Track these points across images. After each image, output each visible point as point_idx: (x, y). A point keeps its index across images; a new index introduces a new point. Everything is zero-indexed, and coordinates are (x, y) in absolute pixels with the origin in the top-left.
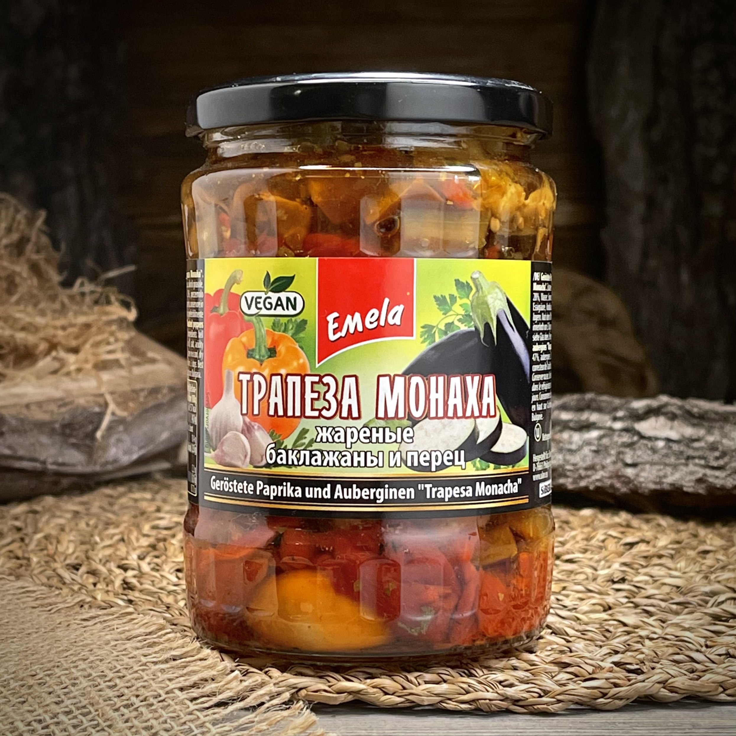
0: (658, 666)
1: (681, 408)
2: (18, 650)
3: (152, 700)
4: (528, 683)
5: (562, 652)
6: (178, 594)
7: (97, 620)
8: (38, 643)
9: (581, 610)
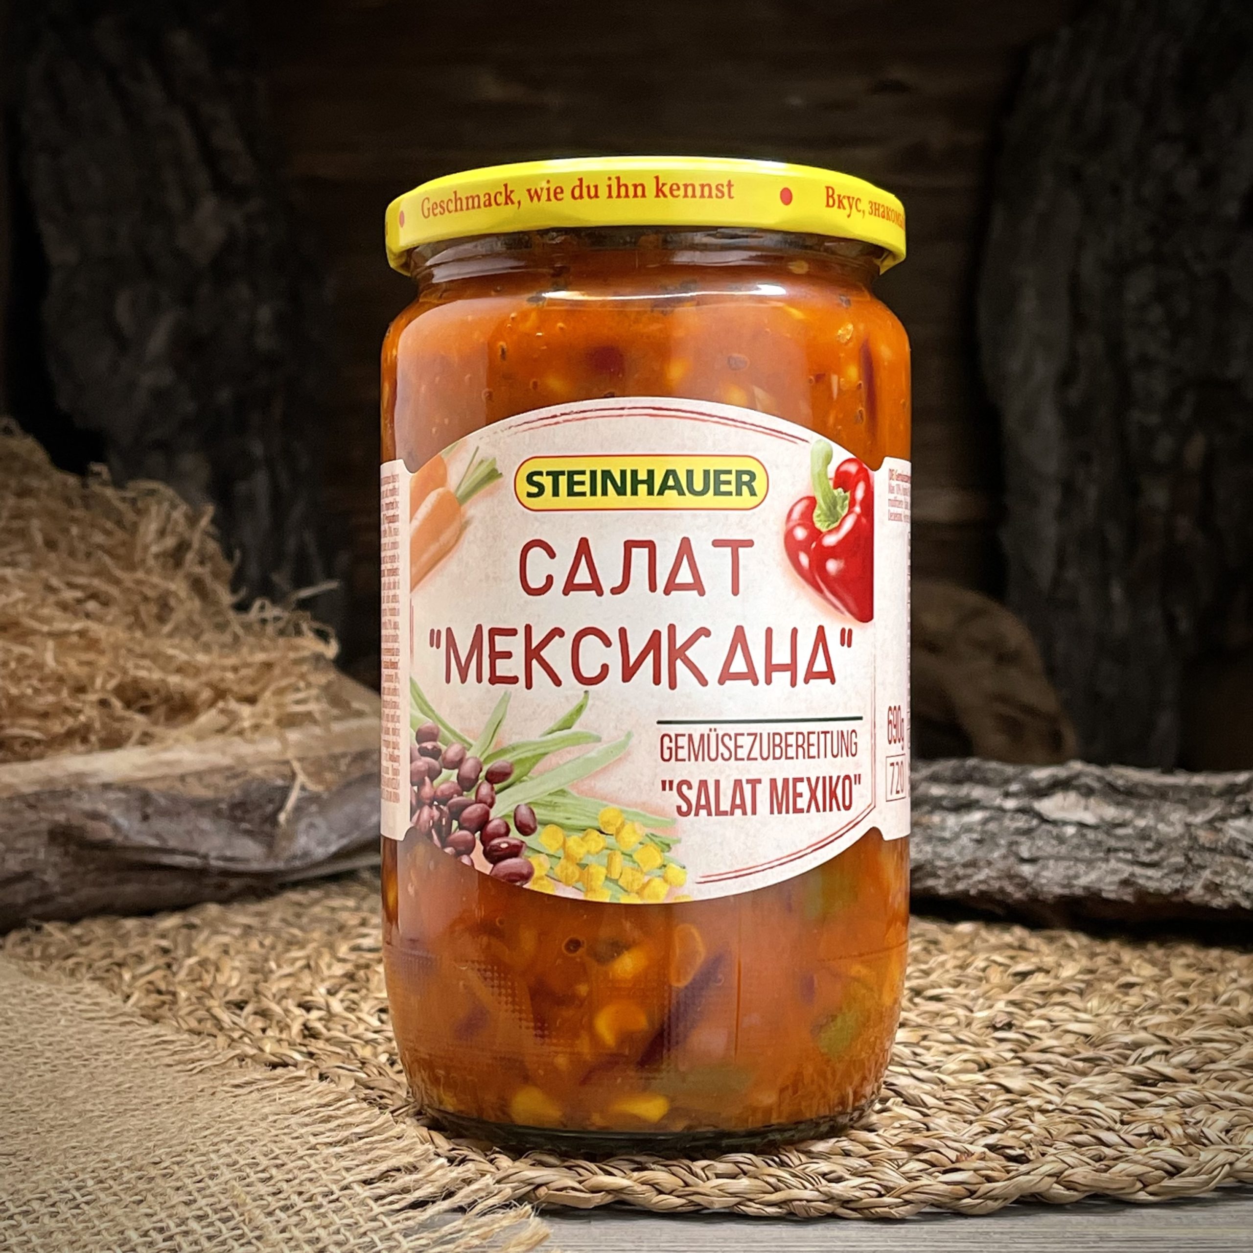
0: (1051, 1150)
1: (1100, 779)
2: (139, 1127)
3: (320, 1199)
4: (864, 1176)
5: (915, 1130)
6: (379, 1044)
8: (168, 1117)
9: (947, 1069)
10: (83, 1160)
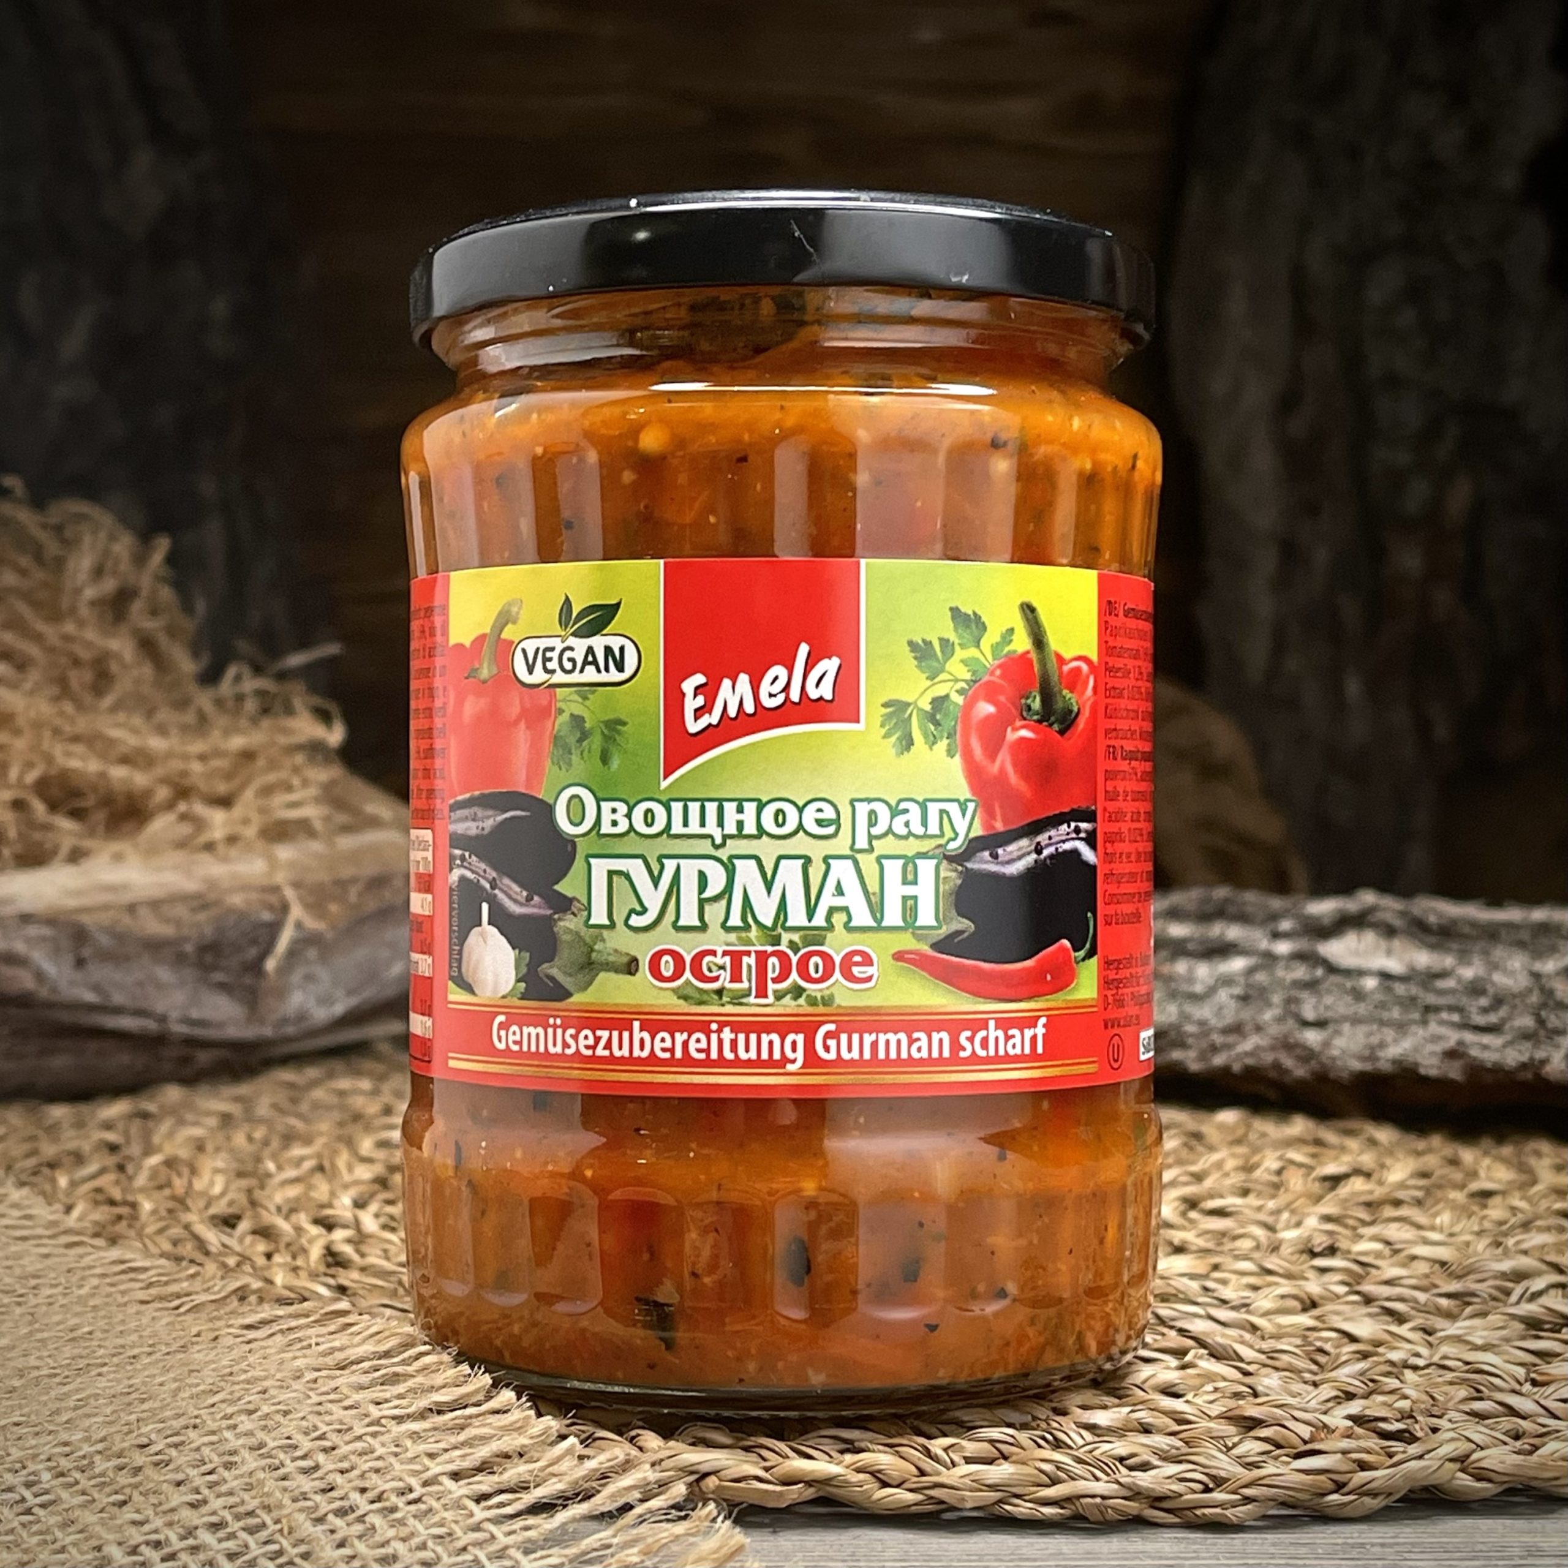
0: (1445, 1424)
1: (1403, 914)
2: (112, 1391)
3: (394, 1499)
4: (1180, 1462)
5: (1237, 1395)
7: (275, 1327)
8: (153, 1376)
9: (1259, 1307)
10: (33, 1442)
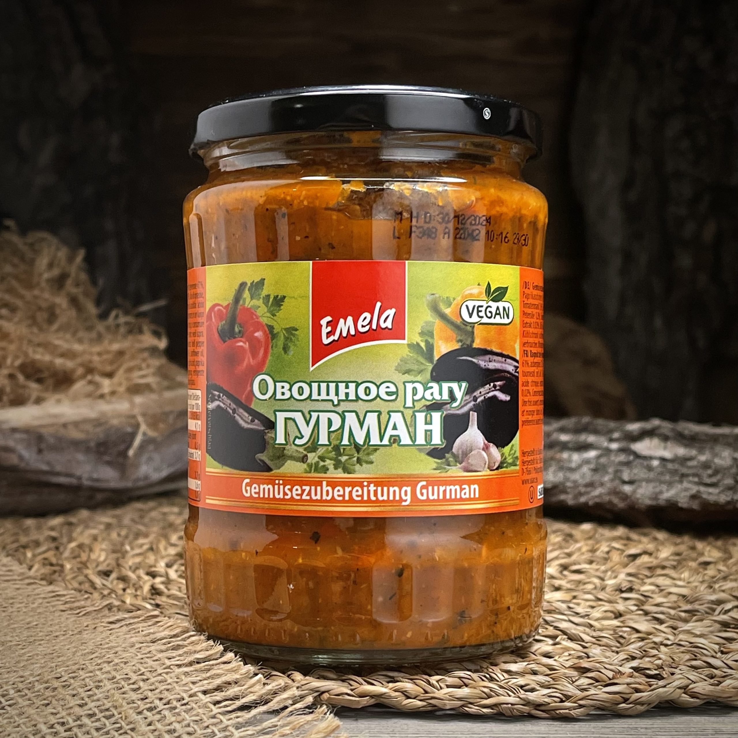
0: (677, 671)
1: (673, 430)
2: (45, 652)
3: (175, 703)
4: (549, 688)
5: (580, 658)
7: (123, 623)
8: (65, 645)
9: (593, 617)
10: (7, 676)
